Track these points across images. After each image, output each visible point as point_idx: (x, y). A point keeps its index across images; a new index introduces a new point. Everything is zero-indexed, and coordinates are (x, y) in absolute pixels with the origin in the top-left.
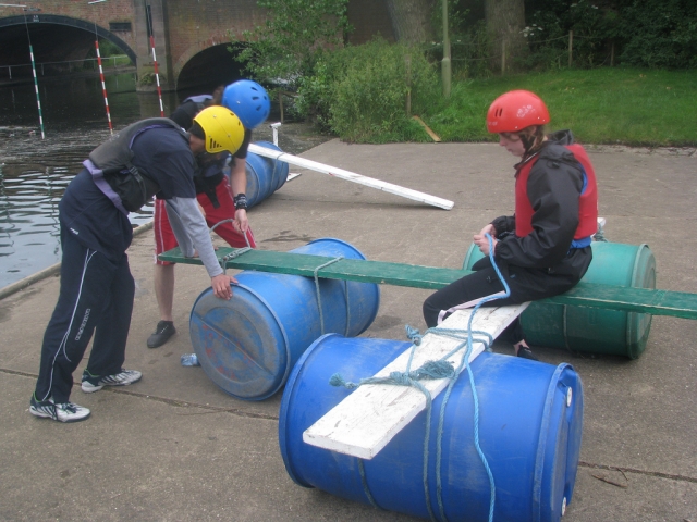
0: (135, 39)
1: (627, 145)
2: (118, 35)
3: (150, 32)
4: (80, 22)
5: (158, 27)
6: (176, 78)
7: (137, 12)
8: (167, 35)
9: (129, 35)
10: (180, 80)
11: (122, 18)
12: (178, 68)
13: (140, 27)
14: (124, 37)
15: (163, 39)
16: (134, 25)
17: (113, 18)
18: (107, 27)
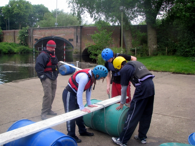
0: (74, 43)
1: (153, 71)
2: (70, 42)
3: (77, 42)
4: (62, 38)
5: (79, 41)
6: (82, 53)
7: (75, 37)
8: (81, 43)
9: (73, 42)
10: (83, 53)
11: (71, 38)
12: (83, 51)
13: (75, 40)
14: (71, 42)
15: (80, 44)
16: (74, 40)
17: (69, 38)
18: (68, 40)
